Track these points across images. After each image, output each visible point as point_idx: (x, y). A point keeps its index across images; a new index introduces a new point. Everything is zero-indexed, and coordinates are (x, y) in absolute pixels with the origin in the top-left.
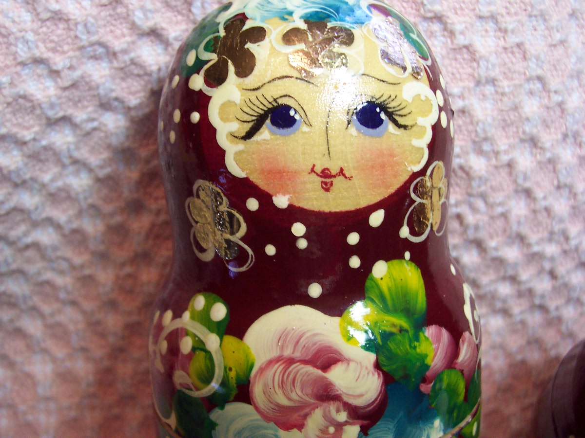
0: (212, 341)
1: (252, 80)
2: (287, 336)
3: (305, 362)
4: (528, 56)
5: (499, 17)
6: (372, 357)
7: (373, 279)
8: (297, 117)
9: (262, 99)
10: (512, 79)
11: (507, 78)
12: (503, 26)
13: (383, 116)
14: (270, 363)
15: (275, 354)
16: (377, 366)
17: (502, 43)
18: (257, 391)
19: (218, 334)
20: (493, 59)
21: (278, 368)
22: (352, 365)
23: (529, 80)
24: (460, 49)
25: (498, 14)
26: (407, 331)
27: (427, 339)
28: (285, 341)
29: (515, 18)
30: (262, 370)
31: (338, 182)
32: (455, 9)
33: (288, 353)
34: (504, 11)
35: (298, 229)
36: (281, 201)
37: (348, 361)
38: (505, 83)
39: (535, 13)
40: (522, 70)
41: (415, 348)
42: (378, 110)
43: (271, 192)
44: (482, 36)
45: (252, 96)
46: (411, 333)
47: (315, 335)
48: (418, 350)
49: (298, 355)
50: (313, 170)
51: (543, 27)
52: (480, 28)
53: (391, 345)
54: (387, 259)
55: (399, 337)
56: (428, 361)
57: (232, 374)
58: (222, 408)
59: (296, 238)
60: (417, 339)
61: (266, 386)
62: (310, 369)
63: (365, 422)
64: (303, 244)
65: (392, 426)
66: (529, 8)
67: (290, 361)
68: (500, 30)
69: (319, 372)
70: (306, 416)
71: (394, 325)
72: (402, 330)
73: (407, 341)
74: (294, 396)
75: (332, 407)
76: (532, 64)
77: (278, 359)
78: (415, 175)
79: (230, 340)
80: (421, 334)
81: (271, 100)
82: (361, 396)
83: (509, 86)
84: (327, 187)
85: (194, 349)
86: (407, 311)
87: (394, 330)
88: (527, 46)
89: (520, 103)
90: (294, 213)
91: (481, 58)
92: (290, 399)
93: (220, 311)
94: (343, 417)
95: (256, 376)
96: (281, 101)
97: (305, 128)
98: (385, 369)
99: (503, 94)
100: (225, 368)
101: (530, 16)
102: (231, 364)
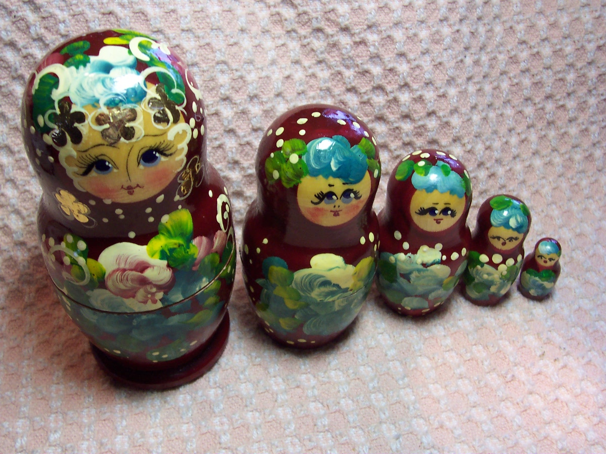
0: (81, 260)
1: (81, 146)
2: (120, 259)
3: (132, 270)
4: (214, 50)
5: (194, 30)
6: (165, 262)
7: (162, 224)
8: (110, 165)
9: (89, 157)
10: (207, 63)
11: (204, 63)
12: (197, 34)
13: (157, 155)
14: (114, 272)
15: (116, 267)
16: (168, 266)
17: (198, 43)
18: (109, 283)
19: (84, 257)
20: (194, 52)
21: (119, 273)
22: (155, 268)
23: (218, 63)
24: (175, 47)
25: (193, 28)
26: (183, 245)
27: (194, 246)
28: (120, 260)
29: (203, 30)
30: (110, 275)
31: (137, 190)
32: (169, 27)
33: (122, 266)
34: (196, 27)
35: (119, 211)
36: (108, 202)
37: (153, 267)
38: (204, 65)
39: (214, 27)
40: (213, 58)
41: (188, 252)
42: (154, 153)
43: (102, 197)
44: (187, 41)
45: (84, 155)
46: (185, 246)
47: (135, 256)
48: (189, 253)
49: (127, 267)
50: (122, 187)
51: (222, 36)
52: (185, 37)
53: (175, 254)
54: (168, 213)
55: (178, 249)
56: (195, 256)
57: (95, 277)
58: (93, 290)
59: (118, 215)
60: (188, 247)
61: (113, 281)
62: (134, 273)
63: (166, 290)
64: (122, 217)
65: (180, 289)
66: (211, 25)
67: (124, 270)
68: (196, 37)
69: (140, 273)
70: (136, 292)
71: (175, 244)
72: (180, 245)
73: (183, 250)
74: (128, 285)
75: (148, 287)
76: (218, 55)
77: (118, 270)
78: (179, 173)
79: (90, 261)
80: (191, 244)
81: (94, 157)
82: (162, 280)
83: (206, 67)
84: (131, 193)
85: (72, 263)
86: (182, 235)
87: (175, 246)
88: (213, 45)
89: (215, 76)
90: (116, 205)
91: (187, 51)
92: (126, 286)
93: (82, 245)
94: (154, 290)
95: (107, 278)
96: (100, 158)
97: (115, 170)
98: (173, 266)
99: (203, 71)
100: (91, 274)
101: (212, 29)
102: (93, 272)
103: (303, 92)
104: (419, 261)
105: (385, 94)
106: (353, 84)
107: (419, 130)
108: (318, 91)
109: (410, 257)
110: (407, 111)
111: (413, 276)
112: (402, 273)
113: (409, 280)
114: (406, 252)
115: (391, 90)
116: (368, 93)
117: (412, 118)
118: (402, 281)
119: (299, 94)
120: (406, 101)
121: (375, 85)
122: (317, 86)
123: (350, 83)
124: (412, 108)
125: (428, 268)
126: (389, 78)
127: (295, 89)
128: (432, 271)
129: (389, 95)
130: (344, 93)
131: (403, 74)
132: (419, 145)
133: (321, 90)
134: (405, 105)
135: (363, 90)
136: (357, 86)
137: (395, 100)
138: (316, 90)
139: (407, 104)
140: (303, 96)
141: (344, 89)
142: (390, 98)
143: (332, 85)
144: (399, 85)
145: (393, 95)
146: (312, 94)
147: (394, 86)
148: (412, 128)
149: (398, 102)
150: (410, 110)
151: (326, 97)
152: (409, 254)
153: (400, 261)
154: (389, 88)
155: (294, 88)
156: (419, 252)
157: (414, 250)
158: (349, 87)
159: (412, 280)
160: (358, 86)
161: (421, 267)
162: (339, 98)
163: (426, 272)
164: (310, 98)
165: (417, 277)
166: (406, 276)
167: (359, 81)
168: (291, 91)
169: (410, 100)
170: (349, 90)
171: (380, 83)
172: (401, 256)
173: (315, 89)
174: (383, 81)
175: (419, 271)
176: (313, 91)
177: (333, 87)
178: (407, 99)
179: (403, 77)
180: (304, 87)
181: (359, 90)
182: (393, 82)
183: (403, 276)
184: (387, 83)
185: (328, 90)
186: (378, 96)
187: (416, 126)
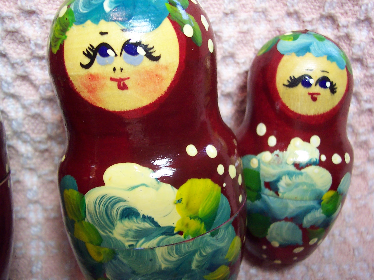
103: (232, 12)
104: (291, 160)
105: (335, 26)
106: (297, 8)
107: (370, 80)
108: (252, 13)
109: (277, 155)
110: (360, 53)
111: (282, 185)
112: (267, 180)
113: (276, 191)
114: (272, 150)
115: (345, 24)
116: (314, 22)
117: (365, 64)
118: (267, 193)
119: (226, 14)
120: (361, 41)
121: (324, 13)
122: (250, 6)
123: (293, 6)
124: (368, 50)
125: (303, 171)
126: (346, 8)
127: (222, 8)
128: (307, 176)
129: (341, 30)
130: (282, 18)
131: (367, 5)
132: (365, 98)
133: (256, 11)
134: (359, 45)
135: (308, 18)
136: (300, 11)
137: (348, 37)
138: (249, 11)
139: (362, 44)
140: (231, 17)
141: (283, 13)
142: (342, 34)
143: (270, 7)
144: (357, 18)
145: (345, 30)
146: (243, 16)
147: (350, 19)
148: (362, 76)
149: (350, 40)
150: (364, 54)
151: (259, 21)
152: (277, 152)
153: (264, 163)
154: (342, 21)
155: (220, 5)
156: (290, 147)
157: (283, 145)
158: (292, 10)
159: (281, 190)
160: (303, 11)
161: (293, 169)
162: (276, 25)
163: (300, 177)
164: (240, 21)
165: (288, 185)
166: (272, 186)
167: (305, 5)
168: (216, 10)
169: (368, 40)
170: (289, 14)
171: (333, 12)
172: (266, 156)
173: (248, 9)
174: (337, 9)
175: (290, 174)
176: (245, 12)
177: (270, 10)
178: (363, 38)
179: (366, 10)
180: (234, 5)
181: (302, 16)
182: (350, 14)
183: (268, 185)
184: (342, 14)
185: (264, 12)
186: (325, 27)
187: (368, 74)
